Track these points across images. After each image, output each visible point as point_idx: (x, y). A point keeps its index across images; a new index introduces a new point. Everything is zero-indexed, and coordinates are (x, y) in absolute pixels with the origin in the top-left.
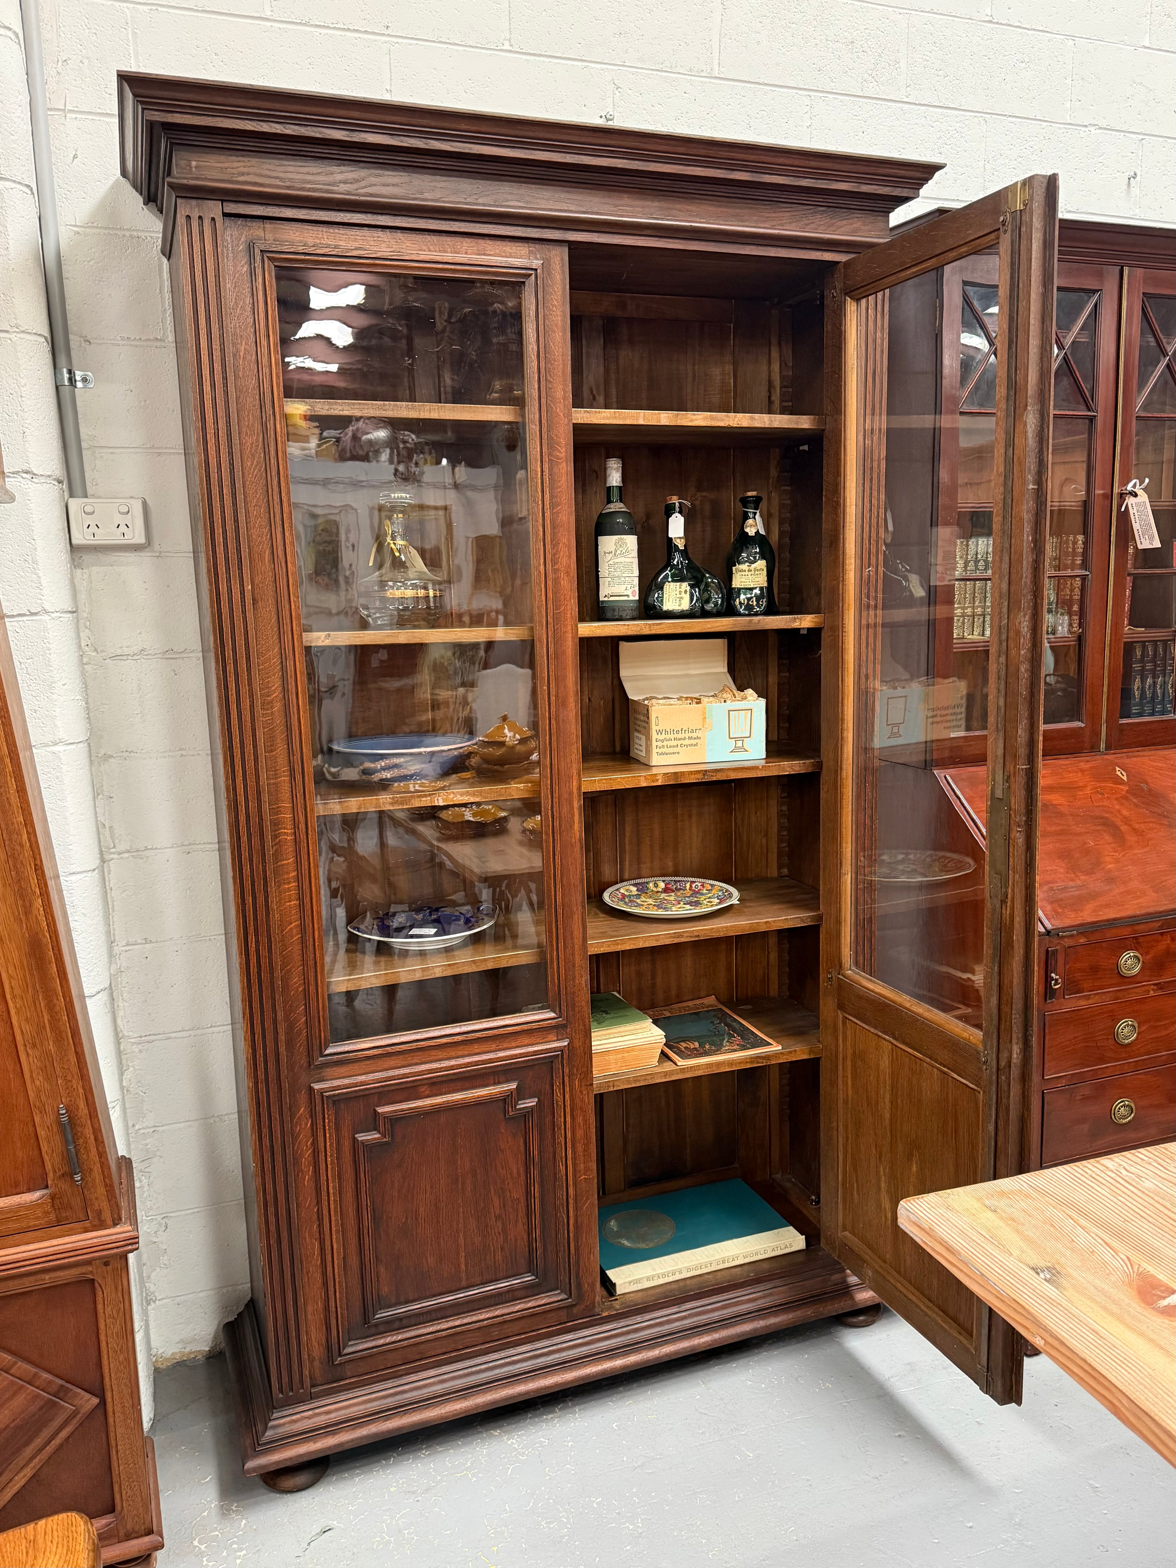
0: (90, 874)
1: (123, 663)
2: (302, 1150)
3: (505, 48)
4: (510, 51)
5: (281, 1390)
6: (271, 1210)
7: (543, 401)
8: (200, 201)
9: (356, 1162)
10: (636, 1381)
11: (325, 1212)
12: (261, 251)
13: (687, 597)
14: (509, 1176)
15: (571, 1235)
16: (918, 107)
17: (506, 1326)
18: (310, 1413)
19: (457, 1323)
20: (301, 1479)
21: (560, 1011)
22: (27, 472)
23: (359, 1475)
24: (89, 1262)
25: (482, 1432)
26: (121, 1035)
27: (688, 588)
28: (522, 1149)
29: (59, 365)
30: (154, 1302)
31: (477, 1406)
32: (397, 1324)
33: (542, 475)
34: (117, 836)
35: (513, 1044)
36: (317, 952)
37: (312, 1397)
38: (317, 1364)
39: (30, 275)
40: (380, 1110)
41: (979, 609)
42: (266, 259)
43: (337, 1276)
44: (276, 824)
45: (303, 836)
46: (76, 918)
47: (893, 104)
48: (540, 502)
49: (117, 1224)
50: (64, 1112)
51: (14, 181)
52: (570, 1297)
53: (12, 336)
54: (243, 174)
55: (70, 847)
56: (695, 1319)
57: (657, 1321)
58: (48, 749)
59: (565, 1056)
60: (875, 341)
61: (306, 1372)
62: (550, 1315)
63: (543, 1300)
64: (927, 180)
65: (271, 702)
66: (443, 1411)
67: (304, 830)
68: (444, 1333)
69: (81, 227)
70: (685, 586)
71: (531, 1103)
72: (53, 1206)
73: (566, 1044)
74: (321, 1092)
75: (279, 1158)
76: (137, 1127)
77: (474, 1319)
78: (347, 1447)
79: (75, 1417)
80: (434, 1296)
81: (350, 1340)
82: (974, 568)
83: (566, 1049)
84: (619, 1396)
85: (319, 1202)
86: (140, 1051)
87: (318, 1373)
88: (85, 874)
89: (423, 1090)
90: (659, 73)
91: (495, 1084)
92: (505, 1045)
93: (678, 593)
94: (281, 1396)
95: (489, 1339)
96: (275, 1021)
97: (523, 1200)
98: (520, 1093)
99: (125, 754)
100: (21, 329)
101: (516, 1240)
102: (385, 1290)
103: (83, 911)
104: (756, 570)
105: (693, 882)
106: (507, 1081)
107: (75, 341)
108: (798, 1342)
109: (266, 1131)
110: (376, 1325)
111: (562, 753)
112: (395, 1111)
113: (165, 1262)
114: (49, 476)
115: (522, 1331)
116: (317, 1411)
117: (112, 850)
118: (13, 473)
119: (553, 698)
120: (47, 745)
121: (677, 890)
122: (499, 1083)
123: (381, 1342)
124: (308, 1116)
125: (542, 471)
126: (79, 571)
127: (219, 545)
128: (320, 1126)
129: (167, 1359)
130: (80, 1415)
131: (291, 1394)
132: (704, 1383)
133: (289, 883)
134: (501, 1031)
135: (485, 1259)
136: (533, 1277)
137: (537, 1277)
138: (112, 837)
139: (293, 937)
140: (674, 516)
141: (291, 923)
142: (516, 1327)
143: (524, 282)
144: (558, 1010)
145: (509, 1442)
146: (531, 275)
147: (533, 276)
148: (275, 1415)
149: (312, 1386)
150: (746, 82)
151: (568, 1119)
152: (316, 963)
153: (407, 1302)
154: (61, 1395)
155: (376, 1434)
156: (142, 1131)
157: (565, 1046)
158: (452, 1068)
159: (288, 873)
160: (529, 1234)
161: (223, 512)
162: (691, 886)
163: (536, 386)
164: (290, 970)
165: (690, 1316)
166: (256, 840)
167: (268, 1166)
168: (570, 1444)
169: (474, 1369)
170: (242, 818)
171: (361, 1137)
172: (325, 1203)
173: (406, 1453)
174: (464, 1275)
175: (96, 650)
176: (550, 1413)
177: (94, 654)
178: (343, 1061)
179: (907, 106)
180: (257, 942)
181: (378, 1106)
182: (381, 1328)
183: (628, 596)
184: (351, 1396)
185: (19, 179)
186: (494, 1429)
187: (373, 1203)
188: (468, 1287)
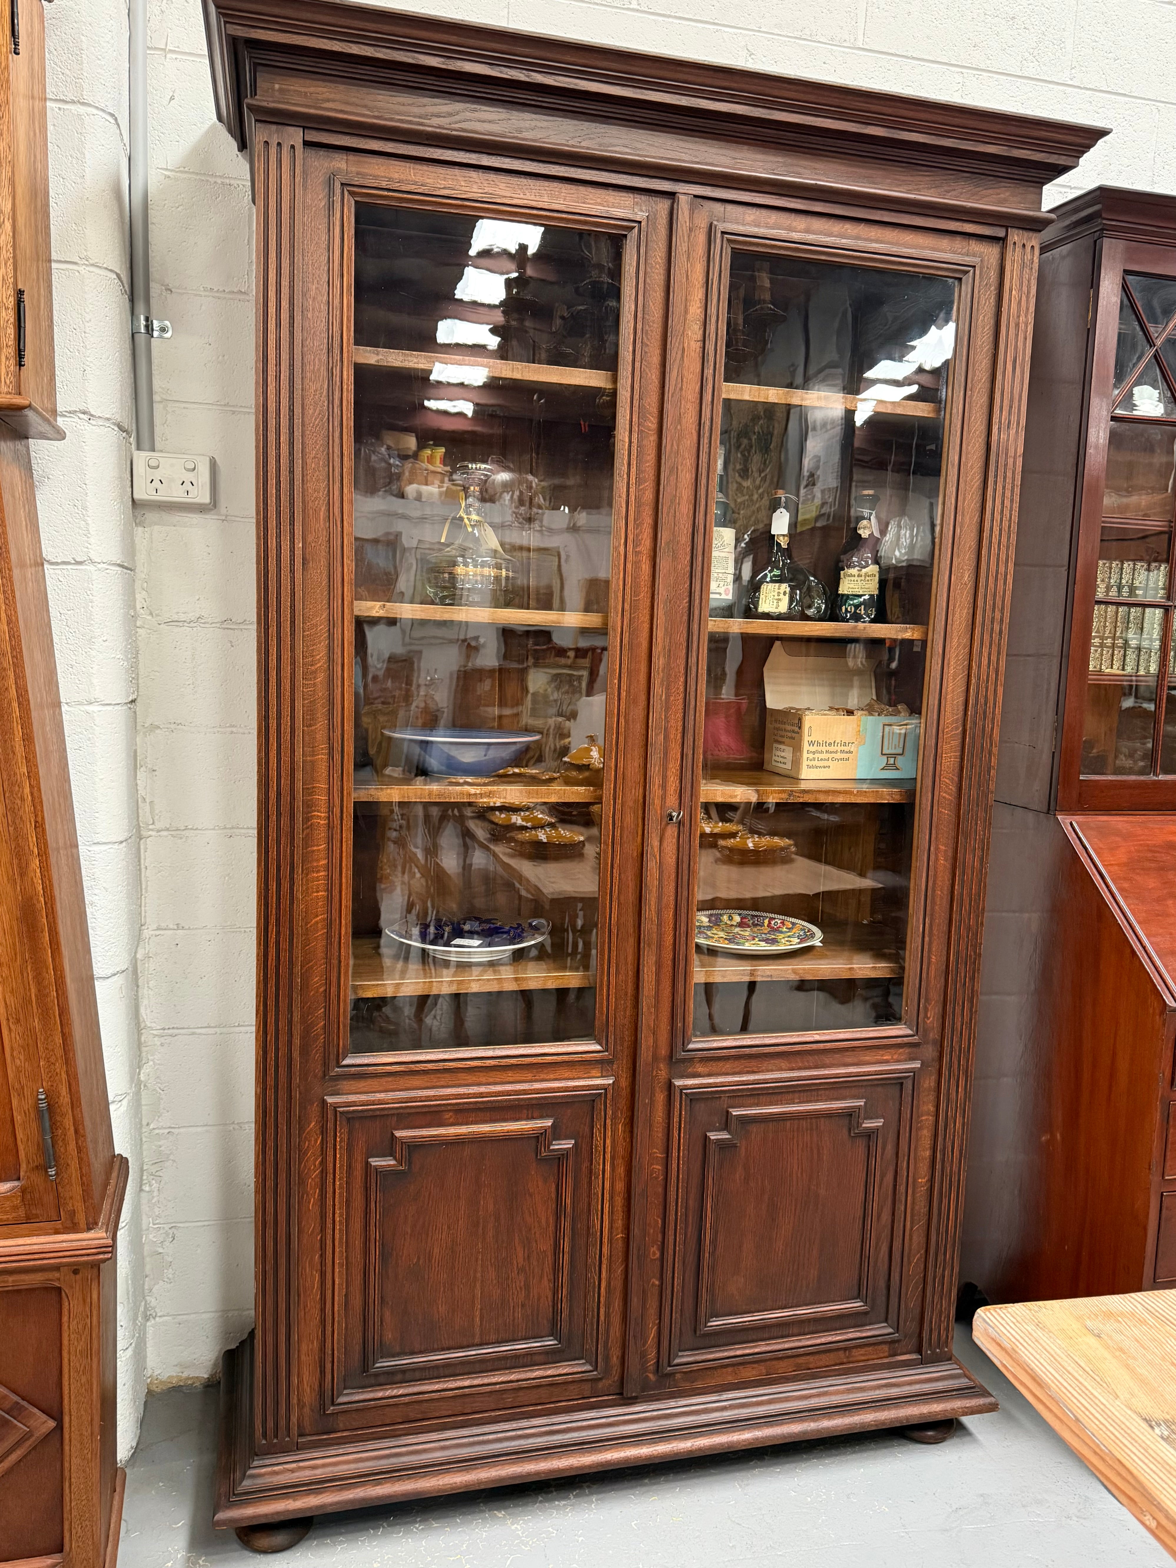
0: (116, 846)
1: (176, 630)
2: (309, 1169)
3: (631, 7)
4: (637, 10)
5: (265, 1435)
6: (270, 1232)
7: (637, 365)
8: (280, 127)
9: (367, 1189)
10: (664, 1475)
11: (329, 1242)
12: (342, 184)
13: (786, 599)
14: (536, 1224)
15: (602, 1299)
16: (1083, 91)
17: (521, 1393)
18: (294, 1465)
19: (467, 1383)
20: (279, 1539)
21: (607, 1044)
22: (84, 413)
23: (341, 1542)
24: (57, 1268)
25: (485, 1511)
26: (142, 1025)
27: (788, 590)
28: (553, 1196)
29: (136, 312)
30: (154, 1318)
31: (480, 1482)
32: (399, 1377)
33: (630, 446)
34: (157, 812)
35: (552, 1076)
36: (342, 951)
37: (299, 1448)
38: (307, 1410)
39: (105, 207)
40: (398, 1134)
41: (1120, 641)
42: (346, 193)
43: (336, 1315)
44: (309, 806)
45: (337, 822)
46: (96, 891)
47: (1055, 87)
48: (625, 476)
49: (91, 1229)
50: (43, 1097)
51: (97, 108)
52: (596, 1369)
53: (81, 268)
54: (328, 100)
55: (97, 815)
56: (736, 1412)
57: (693, 1408)
58: (82, 708)
59: (609, 1096)
60: (1017, 325)
61: (294, 1419)
62: (571, 1387)
63: (564, 1369)
64: (1089, 147)
65: (315, 672)
66: (441, 1483)
67: (339, 815)
68: (450, 1393)
69: (172, 171)
70: (785, 587)
71: (567, 1144)
72: (23, 1201)
73: (611, 1082)
74: (335, 1107)
75: (282, 1176)
76: (152, 1126)
77: (486, 1381)
78: (329, 1510)
79: (28, 1439)
80: (443, 1349)
81: (345, 1388)
82: (1116, 594)
83: (611, 1087)
84: (644, 1489)
85: (323, 1230)
86: (162, 1045)
87: (307, 1423)
88: (110, 846)
89: (447, 1116)
90: (797, 41)
91: (528, 1118)
92: (542, 1076)
93: (776, 594)
94: (264, 1442)
95: (501, 1406)
96: (290, 1022)
97: (550, 1254)
98: (556, 1132)
99: (173, 726)
100: (91, 262)
101: (539, 1299)
102: (389, 1336)
103: (105, 885)
104: (866, 575)
105: (772, 919)
106: (541, 1117)
107: (155, 289)
108: (854, 1452)
109: (270, 1143)
110: (376, 1375)
111: (629, 756)
112: (414, 1137)
113: (170, 1276)
114: (108, 419)
115: (538, 1402)
116: (301, 1464)
117: (151, 827)
118: (70, 412)
119: (623, 694)
120: (81, 704)
121: (755, 925)
122: (533, 1118)
123: (380, 1394)
124: (318, 1132)
125: (630, 442)
126: (140, 529)
127: (271, 496)
128: (330, 1145)
129: (161, 1382)
130: (33, 1438)
131: (275, 1441)
132: (741, 1486)
133: (318, 872)
134: (539, 1060)
135: (503, 1315)
136: (556, 1342)
137: (560, 1343)
138: (152, 812)
139: (317, 931)
140: (778, 511)
141: (317, 916)
142: (533, 1396)
143: (625, 236)
144: (604, 1042)
145: (513, 1527)
146: (634, 227)
147: (636, 230)
148: (256, 1463)
149: (301, 1435)
150: (892, 54)
151: (608, 1167)
152: (340, 962)
153: (413, 1353)
154: (15, 1413)
155: (363, 1500)
156: (157, 1131)
157: (609, 1085)
158: (481, 1095)
159: (318, 860)
160: (555, 1292)
161: (278, 461)
162: (770, 923)
163: (631, 349)
164: (312, 967)
165: (731, 1407)
166: (285, 821)
167: (270, 1183)
168: (580, 1539)
169: (481, 1438)
170: (273, 795)
171: (375, 1162)
172: (329, 1231)
173: (397, 1524)
174: (477, 1330)
175: (151, 614)
176: (564, 1499)
177: (149, 617)
178: (361, 1075)
179: (1071, 89)
180: (278, 933)
181: (396, 1130)
182: (382, 1379)
183: (720, 594)
184: (341, 1451)
185: (102, 106)
186: (498, 1509)
187: (383, 1237)
188: (481, 1344)
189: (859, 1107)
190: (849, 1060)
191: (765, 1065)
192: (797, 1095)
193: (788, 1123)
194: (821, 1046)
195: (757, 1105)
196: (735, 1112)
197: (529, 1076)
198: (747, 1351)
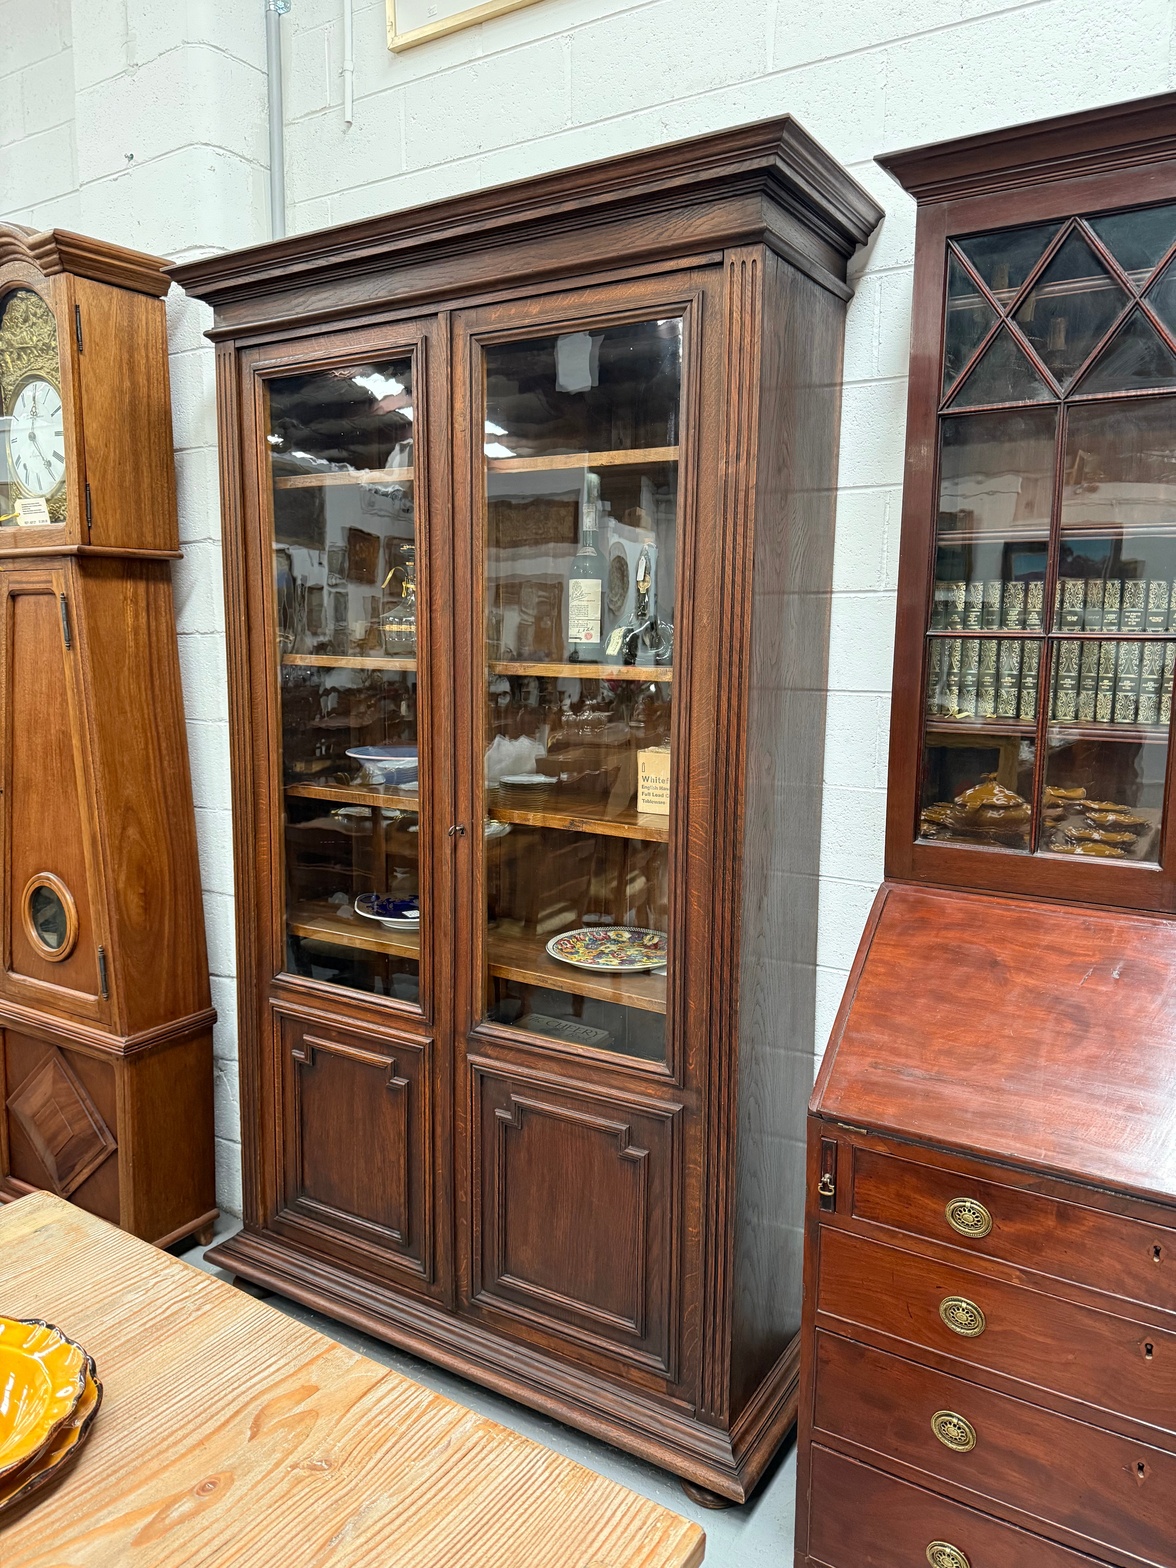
5: (247, 1217)
12: (257, 370)
14: (388, 1138)
17: (383, 1267)
19: (347, 1240)
21: (425, 1010)
24: (109, 1053)
28: (396, 1120)
32: (311, 1214)
35: (394, 1025)
37: (262, 1235)
38: (269, 1212)
40: (304, 1037)
42: (258, 376)
43: (277, 1153)
44: (258, 795)
49: (120, 1036)
50: (101, 950)
52: (426, 1272)
54: (245, 317)
56: (518, 1365)
59: (426, 1052)
61: (259, 1214)
62: (414, 1280)
65: (258, 704)
68: (339, 1242)
71: (401, 1082)
73: (427, 1041)
74: (276, 1007)
77: (358, 1244)
80: (336, 1208)
81: (285, 1207)
83: (426, 1046)
89: (332, 1034)
91: (379, 1053)
92: (387, 1023)
93: (616, 638)
94: (247, 1221)
95: (371, 1270)
96: (250, 941)
97: (396, 1165)
98: (395, 1070)
101: (391, 1198)
102: (308, 1182)
106: (387, 1054)
110: (301, 1207)
112: (314, 1043)
122: (382, 1054)
123: (300, 1221)
124: (269, 1021)
128: (271, 1031)
130: (108, 1151)
131: (252, 1224)
133: (264, 841)
134: (382, 1009)
135: (371, 1200)
136: (400, 1237)
137: (403, 1239)
139: (264, 882)
141: (264, 872)
142: (389, 1273)
143: (411, 357)
144: (423, 1008)
146: (413, 349)
147: (415, 351)
148: (242, 1233)
149: (265, 1228)
150: (805, 65)
151: (427, 1111)
153: (320, 1201)
154: (102, 1131)
157: (426, 1043)
158: (348, 1025)
159: (264, 833)
164: (262, 907)
165: (516, 1359)
170: (238, 786)
171: (295, 1053)
174: (356, 1204)
178: (287, 989)
180: (244, 879)
181: (305, 1034)
182: (304, 1211)
183: (581, 638)
184: (280, 1250)
188: (358, 1216)
189: (621, 1130)
190: (615, 1083)
191: (540, 1064)
192: (569, 1101)
193: (563, 1124)
194: (584, 1060)
195: (536, 1098)
196: (514, 1098)
197: (380, 1021)
198: (533, 1318)
